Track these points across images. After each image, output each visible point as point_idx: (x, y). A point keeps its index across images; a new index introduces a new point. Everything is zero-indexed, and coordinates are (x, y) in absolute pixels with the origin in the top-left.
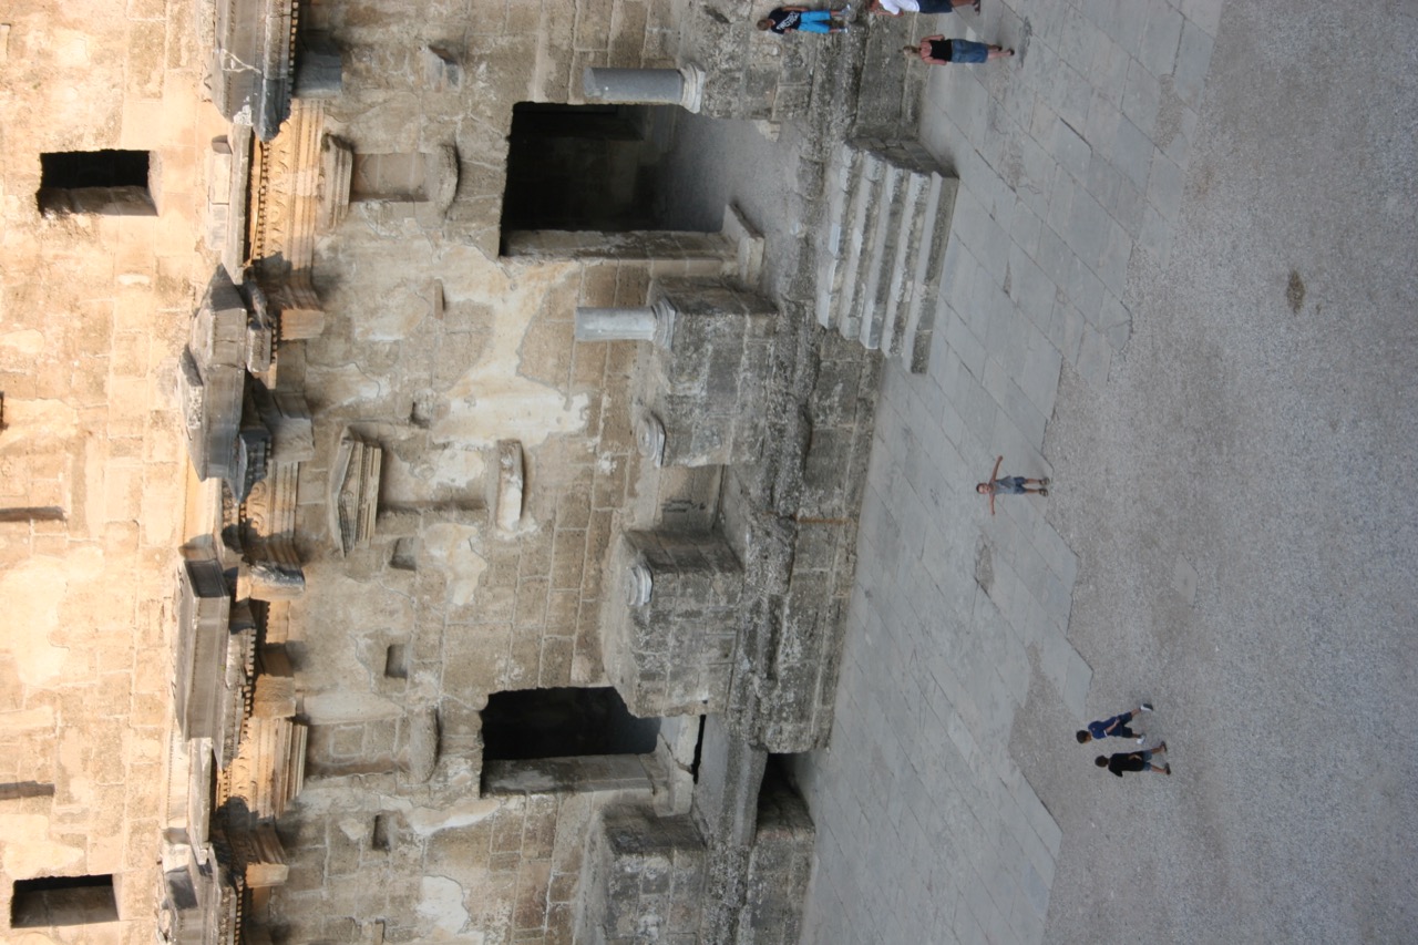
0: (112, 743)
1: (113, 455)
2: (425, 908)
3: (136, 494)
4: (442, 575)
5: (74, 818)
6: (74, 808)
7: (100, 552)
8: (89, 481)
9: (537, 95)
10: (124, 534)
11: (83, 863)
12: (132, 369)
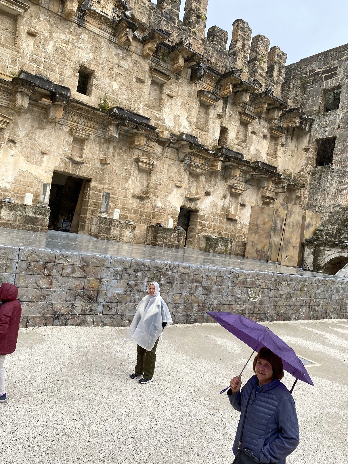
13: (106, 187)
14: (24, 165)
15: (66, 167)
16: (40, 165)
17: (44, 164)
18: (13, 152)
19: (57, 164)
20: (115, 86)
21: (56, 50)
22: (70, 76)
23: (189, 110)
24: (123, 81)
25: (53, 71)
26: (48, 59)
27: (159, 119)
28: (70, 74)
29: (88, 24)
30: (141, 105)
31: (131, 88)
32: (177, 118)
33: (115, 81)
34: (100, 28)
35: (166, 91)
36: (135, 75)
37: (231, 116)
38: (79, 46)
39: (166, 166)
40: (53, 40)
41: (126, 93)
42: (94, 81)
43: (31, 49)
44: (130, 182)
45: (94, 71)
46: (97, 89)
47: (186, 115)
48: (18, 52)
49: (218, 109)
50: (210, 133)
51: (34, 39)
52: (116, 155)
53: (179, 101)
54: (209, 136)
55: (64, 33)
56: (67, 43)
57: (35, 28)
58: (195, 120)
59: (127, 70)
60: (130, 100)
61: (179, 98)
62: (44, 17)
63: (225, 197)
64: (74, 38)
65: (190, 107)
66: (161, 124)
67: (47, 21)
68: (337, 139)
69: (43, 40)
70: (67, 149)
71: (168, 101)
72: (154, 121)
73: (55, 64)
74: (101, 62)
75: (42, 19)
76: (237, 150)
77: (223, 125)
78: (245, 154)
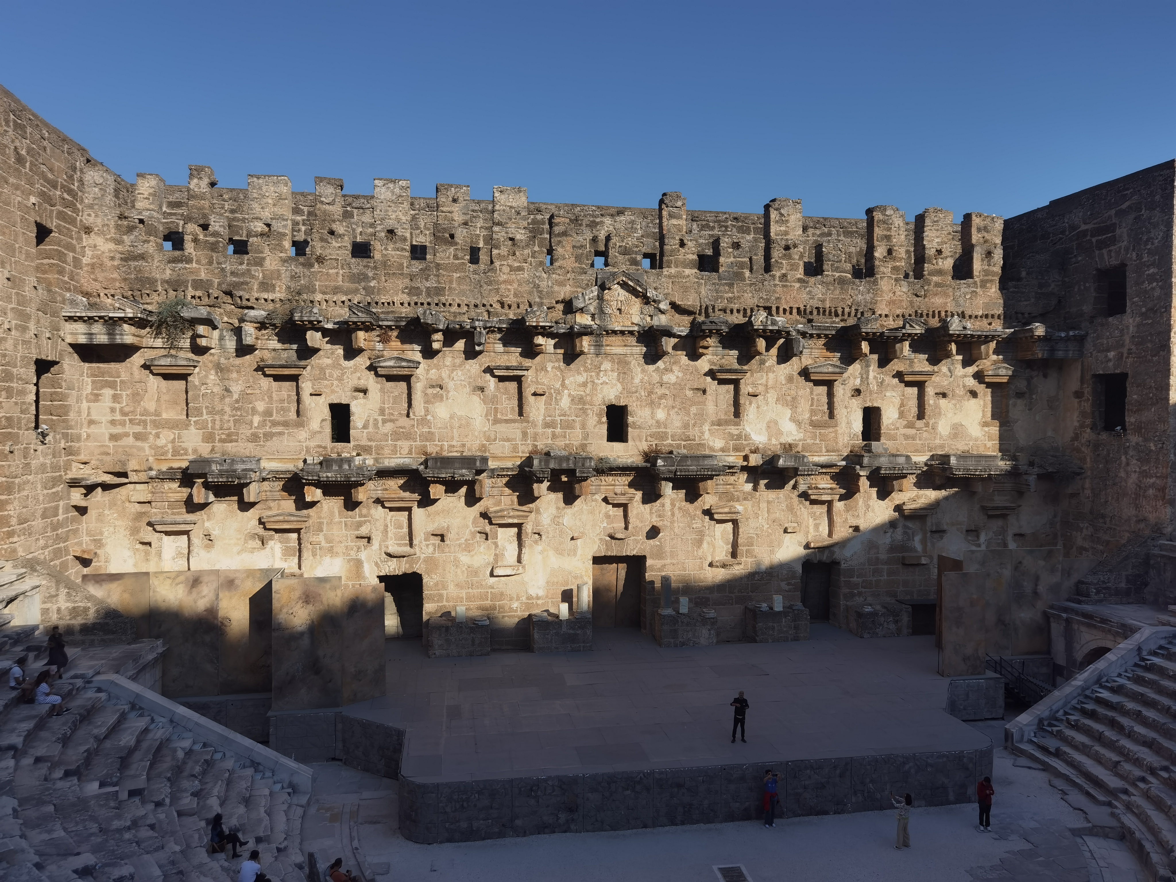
0: (408, 436)
1: (522, 432)
2: (327, 559)
3: (508, 440)
4: (473, 550)
5: (376, 425)
6: (380, 424)
7: (486, 429)
8: (513, 424)
9: (649, 562)
10: (493, 437)
11: (356, 428)
12: (554, 436)
13: (668, 561)
14: (555, 561)
15: (607, 550)
16: (575, 555)
17: (579, 552)
18: (539, 548)
19: (596, 548)
20: (661, 414)
21: (572, 400)
22: (595, 426)
23: (793, 403)
24: (670, 402)
25: (572, 428)
26: (564, 415)
27: (739, 437)
28: (595, 423)
29: (608, 348)
30: (706, 427)
31: (684, 408)
32: (772, 425)
33: (659, 407)
34: (625, 346)
35: (746, 388)
36: (688, 386)
37: (881, 383)
38: (601, 381)
39: (763, 505)
40: (567, 388)
41: (679, 417)
42: (630, 419)
43: (542, 411)
44: (705, 545)
45: (626, 406)
46: (635, 428)
47: (788, 413)
48: (528, 422)
49: (851, 381)
50: (842, 428)
51: (544, 398)
52: (676, 511)
53: (772, 396)
54: (840, 432)
55: (579, 373)
56: (584, 385)
57: (543, 384)
58: (807, 415)
59: (674, 384)
60: (686, 426)
61: (771, 391)
62: (552, 364)
63: (893, 526)
64: (593, 374)
65: (794, 399)
66: (744, 442)
67: (556, 368)
68: (1130, 380)
69: (554, 395)
70: (605, 525)
71: (750, 404)
72: (731, 443)
73: (574, 418)
74: (634, 389)
75: (549, 369)
76: (907, 437)
77: (867, 405)
78: (926, 439)
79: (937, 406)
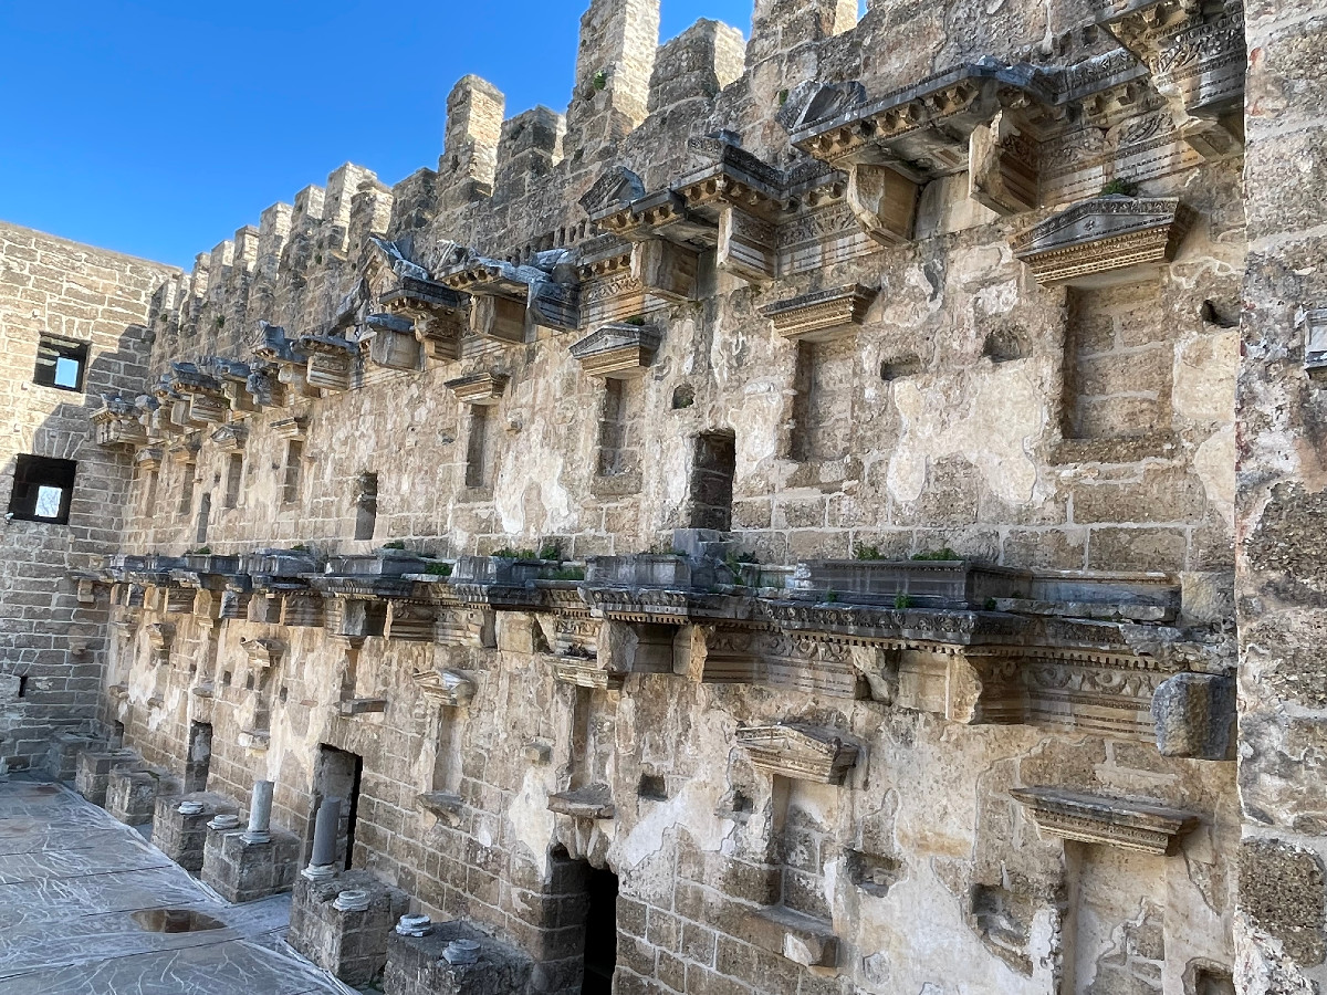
0: (232, 533)
1: (295, 524)
2: (175, 690)
3: (285, 536)
4: (243, 702)
5: (219, 519)
6: (221, 517)
7: (272, 516)
8: (291, 512)
9: (364, 772)
10: (276, 532)
11: (210, 523)
12: (315, 529)
13: (383, 777)
14: (290, 739)
15: (331, 734)
16: (305, 733)
17: (311, 730)
18: (282, 713)
19: (323, 727)
20: (406, 484)
21: (335, 469)
22: (348, 511)
23: (568, 441)
24: (418, 461)
26: (326, 495)
27: (489, 525)
28: (348, 506)
30: (450, 506)
31: (431, 470)
32: (534, 495)
33: (405, 472)
35: (504, 419)
36: (438, 426)
37: (739, 359)
38: (358, 434)
39: (504, 684)
40: (333, 450)
41: (424, 488)
42: (378, 497)
43: (311, 489)
44: (422, 756)
45: (376, 473)
46: (381, 513)
48: (301, 508)
50: (649, 497)
51: (315, 467)
54: (643, 505)
55: (344, 423)
56: (346, 441)
57: (317, 446)
58: (588, 469)
59: (424, 426)
60: (429, 507)
61: (537, 418)
62: (327, 414)
63: (743, 802)
64: (355, 422)
65: (570, 430)
66: (494, 537)
67: (329, 419)
69: (323, 462)
70: (335, 688)
71: (507, 450)
72: (478, 538)
73: (333, 498)
74: (385, 442)
76: (795, 515)
77: (702, 428)
78: (849, 521)
79: (886, 405)
